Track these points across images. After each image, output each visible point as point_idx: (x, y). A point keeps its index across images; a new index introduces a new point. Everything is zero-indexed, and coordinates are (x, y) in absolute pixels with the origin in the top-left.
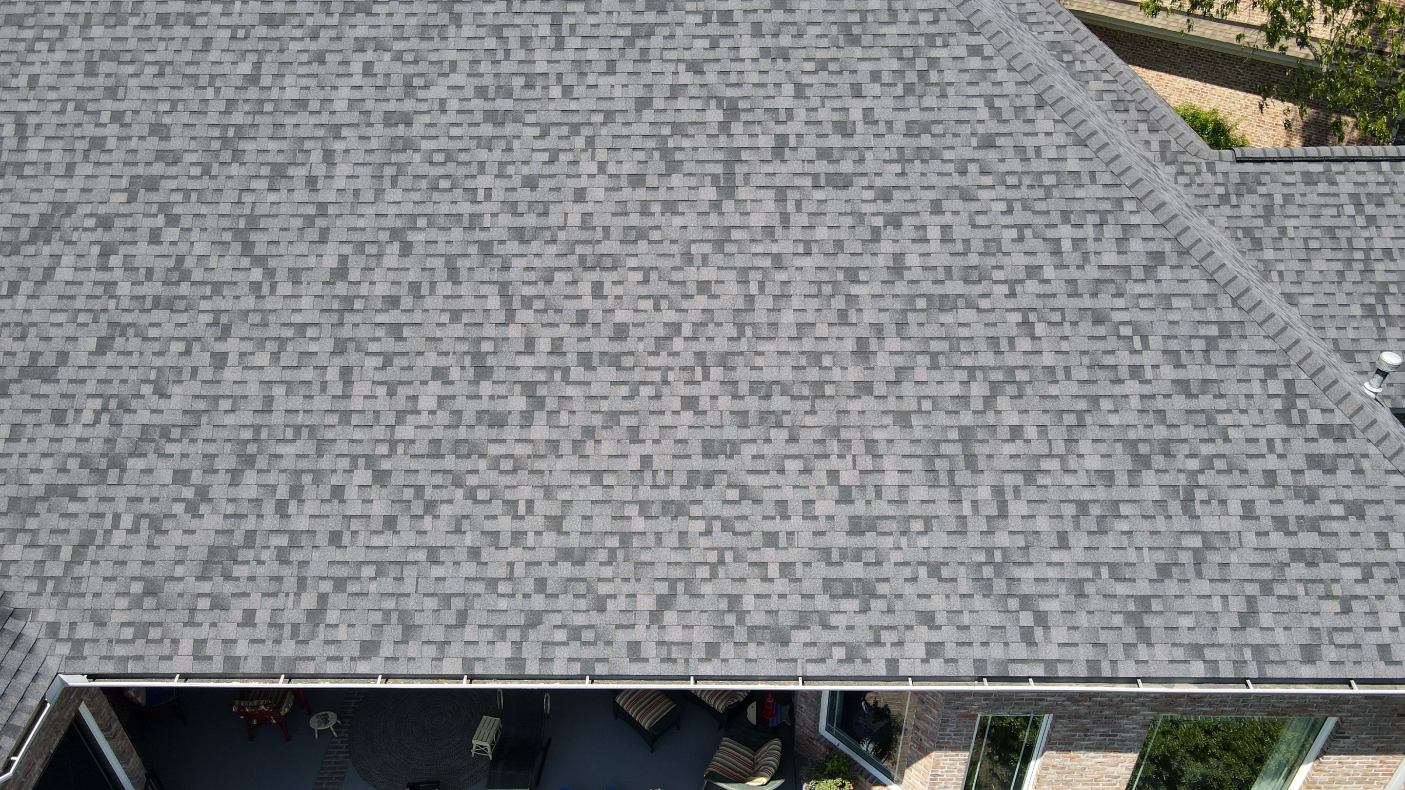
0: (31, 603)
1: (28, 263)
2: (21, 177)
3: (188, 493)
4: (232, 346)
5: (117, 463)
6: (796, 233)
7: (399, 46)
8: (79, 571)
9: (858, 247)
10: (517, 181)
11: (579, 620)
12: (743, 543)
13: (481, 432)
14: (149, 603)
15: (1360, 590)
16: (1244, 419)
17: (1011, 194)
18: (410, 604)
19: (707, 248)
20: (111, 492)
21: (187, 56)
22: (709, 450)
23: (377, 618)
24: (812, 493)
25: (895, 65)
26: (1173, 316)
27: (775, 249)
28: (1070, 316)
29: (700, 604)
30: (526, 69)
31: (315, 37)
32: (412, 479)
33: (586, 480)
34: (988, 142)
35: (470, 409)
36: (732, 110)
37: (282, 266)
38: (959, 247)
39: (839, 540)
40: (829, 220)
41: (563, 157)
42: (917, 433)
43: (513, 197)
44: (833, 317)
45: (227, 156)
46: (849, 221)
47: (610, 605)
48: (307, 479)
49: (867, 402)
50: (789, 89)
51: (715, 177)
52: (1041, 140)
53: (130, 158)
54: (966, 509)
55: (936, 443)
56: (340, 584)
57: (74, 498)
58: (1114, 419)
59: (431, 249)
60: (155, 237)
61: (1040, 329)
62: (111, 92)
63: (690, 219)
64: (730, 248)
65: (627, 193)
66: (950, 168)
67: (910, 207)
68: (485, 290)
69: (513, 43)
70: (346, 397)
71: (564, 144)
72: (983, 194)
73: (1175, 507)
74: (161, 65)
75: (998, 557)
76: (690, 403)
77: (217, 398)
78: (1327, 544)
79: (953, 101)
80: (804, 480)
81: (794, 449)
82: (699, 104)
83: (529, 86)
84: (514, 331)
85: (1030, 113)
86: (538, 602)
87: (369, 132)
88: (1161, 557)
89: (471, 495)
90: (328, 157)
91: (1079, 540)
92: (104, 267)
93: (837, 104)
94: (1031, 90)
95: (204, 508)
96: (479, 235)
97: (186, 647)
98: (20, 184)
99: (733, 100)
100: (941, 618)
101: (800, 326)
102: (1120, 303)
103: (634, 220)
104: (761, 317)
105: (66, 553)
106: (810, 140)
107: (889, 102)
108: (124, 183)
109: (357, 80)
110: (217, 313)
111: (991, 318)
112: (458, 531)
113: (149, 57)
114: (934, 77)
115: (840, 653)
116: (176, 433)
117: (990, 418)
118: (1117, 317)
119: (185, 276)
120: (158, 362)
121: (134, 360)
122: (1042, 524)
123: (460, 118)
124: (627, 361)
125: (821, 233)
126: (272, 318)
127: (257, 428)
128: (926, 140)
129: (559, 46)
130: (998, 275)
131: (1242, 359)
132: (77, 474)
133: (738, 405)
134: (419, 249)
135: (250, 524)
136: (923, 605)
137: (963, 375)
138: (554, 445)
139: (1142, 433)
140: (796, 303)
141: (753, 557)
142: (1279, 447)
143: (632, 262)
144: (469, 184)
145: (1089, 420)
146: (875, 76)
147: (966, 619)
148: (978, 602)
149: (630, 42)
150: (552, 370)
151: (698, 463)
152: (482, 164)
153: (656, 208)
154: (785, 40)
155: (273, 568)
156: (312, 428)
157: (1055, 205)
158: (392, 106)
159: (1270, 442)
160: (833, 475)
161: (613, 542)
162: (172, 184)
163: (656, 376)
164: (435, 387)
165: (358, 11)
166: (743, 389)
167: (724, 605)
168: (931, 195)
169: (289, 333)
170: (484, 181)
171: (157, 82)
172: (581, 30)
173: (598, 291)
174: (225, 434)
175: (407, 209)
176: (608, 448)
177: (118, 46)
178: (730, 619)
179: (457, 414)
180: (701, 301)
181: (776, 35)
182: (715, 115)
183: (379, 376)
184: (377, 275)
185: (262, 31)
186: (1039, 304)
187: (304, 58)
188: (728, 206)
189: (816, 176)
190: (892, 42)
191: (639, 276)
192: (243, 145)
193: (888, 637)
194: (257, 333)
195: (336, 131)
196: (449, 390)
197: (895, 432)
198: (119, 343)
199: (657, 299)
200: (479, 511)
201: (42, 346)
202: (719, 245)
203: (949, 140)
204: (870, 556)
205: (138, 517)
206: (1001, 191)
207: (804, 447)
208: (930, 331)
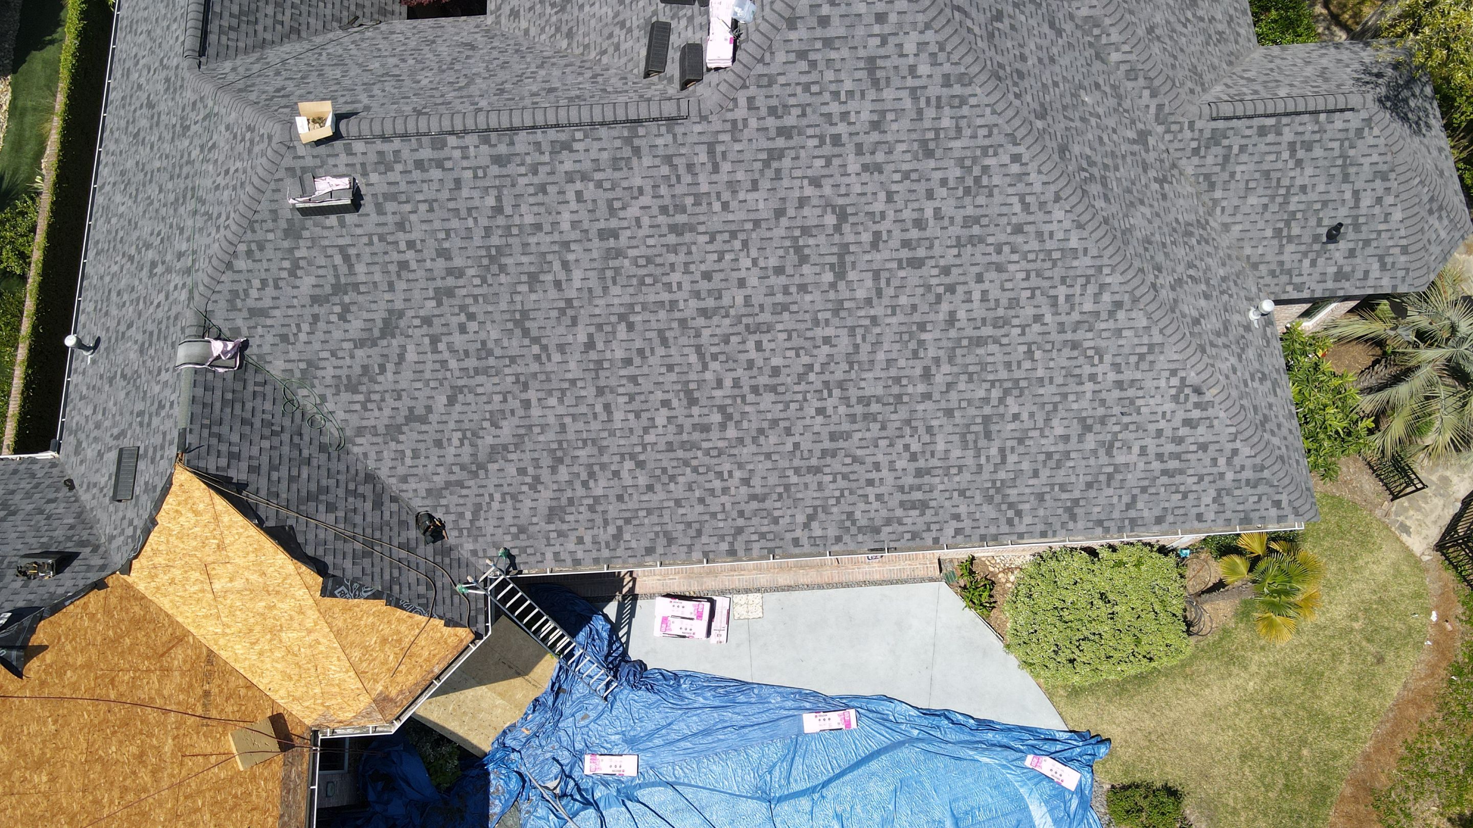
0: (458, 541)
1: (385, 352)
2: (359, 293)
3: (528, 480)
4: (532, 395)
5: (482, 466)
6: (886, 301)
7: (598, 176)
8: (477, 524)
9: (926, 308)
10: (698, 276)
11: (765, 529)
12: (854, 485)
13: (696, 436)
14: (522, 536)
15: (1194, 488)
16: (1152, 402)
17: (1030, 266)
18: (669, 528)
19: (828, 315)
20: (484, 483)
21: (445, 194)
22: (833, 437)
23: (652, 536)
24: (894, 457)
25: (958, 172)
26: (1121, 342)
27: (872, 312)
28: (1057, 346)
29: (831, 517)
30: (694, 190)
31: (535, 173)
32: (658, 465)
33: (762, 458)
34: (1018, 229)
35: (688, 424)
36: (842, 216)
37: (552, 344)
38: (992, 304)
39: (909, 480)
40: (908, 291)
41: (728, 257)
42: (958, 420)
43: (696, 287)
44: (909, 354)
45: (495, 269)
46: (921, 290)
47: (781, 521)
48: (596, 468)
49: (929, 405)
50: (882, 196)
51: (832, 266)
52: (1054, 226)
53: (429, 275)
54: (983, 460)
55: (968, 426)
56: (628, 521)
57: (463, 487)
58: (1075, 406)
59: (647, 326)
60: (463, 329)
61: (1038, 354)
62: (401, 226)
63: (817, 296)
64: (843, 314)
65: (773, 280)
66: (991, 249)
67: (962, 279)
68: (686, 350)
69: (682, 170)
70: (610, 421)
71: (727, 247)
72: (1011, 268)
73: (1102, 452)
74: (430, 202)
75: (998, 484)
76: (821, 411)
77: (530, 427)
78: (1184, 465)
79: (998, 198)
80: (889, 450)
81: (884, 434)
82: (818, 211)
83: (697, 204)
84: (708, 375)
85: (1049, 207)
86: (741, 522)
87: (588, 245)
88: (1089, 478)
89: (695, 470)
90: (565, 265)
91: (1044, 473)
92: (435, 351)
93: (916, 205)
94: (1053, 188)
95: (539, 487)
96: (677, 315)
97: (549, 556)
98: (361, 298)
99: (843, 208)
100: (963, 516)
101: (888, 361)
102: (1090, 335)
103: (780, 298)
104: (863, 356)
105: (468, 515)
106: (897, 234)
107: (952, 202)
108: (431, 293)
109: (573, 205)
110: (517, 375)
111: (1008, 349)
112: (690, 489)
113: (420, 197)
114: (985, 181)
115: (908, 536)
116: (511, 448)
117: (1001, 409)
118: (1087, 344)
119: (490, 353)
120: (488, 407)
121: (473, 407)
122: (1025, 466)
123: (651, 231)
124: (781, 389)
125: (903, 300)
126: (553, 376)
127: (560, 442)
128: (976, 230)
129: (716, 169)
130: (1016, 322)
131: (1158, 366)
132: (459, 475)
133: (851, 411)
134: (639, 327)
135: (569, 493)
136: (954, 511)
137: (987, 385)
138: (741, 440)
139: (1090, 412)
140: (886, 346)
141: (860, 492)
142: (1168, 417)
143: (779, 327)
144: (665, 279)
145: (1060, 407)
146: (944, 182)
147: (978, 516)
148: (985, 508)
149: (767, 163)
150: (734, 397)
151: (827, 444)
152: (672, 265)
153: (793, 289)
154: (880, 157)
155: (586, 515)
156: (594, 441)
157: (1058, 273)
158: (602, 225)
159: (1164, 413)
160: (907, 447)
161: (780, 489)
162: (464, 292)
163: (800, 397)
164: (664, 412)
165: (563, 149)
166: (853, 401)
167: (844, 517)
168: (977, 269)
169: (566, 385)
170: (675, 277)
171: (430, 216)
172: (731, 156)
173: (759, 346)
174: (540, 446)
175: (627, 299)
176: (773, 439)
177: (393, 189)
178: (848, 524)
179: (680, 427)
180: (826, 349)
181: (873, 153)
182: (830, 220)
183: (629, 407)
184: (615, 344)
185: (495, 170)
186: (1039, 339)
187: (531, 190)
188: (842, 285)
189: (900, 261)
190: (957, 154)
191: (784, 336)
192: (504, 260)
193: (933, 527)
194: (546, 386)
195: (566, 245)
196: (673, 413)
197: (944, 421)
198: (460, 397)
199: (797, 350)
200: (701, 479)
201: (412, 403)
202: (836, 312)
203: (992, 228)
204: (927, 488)
205: (504, 495)
206: (1023, 263)
207: (891, 431)
208: (968, 360)
